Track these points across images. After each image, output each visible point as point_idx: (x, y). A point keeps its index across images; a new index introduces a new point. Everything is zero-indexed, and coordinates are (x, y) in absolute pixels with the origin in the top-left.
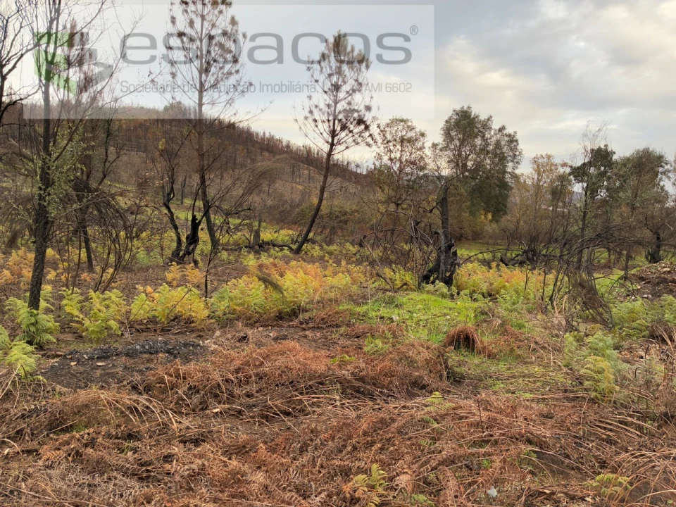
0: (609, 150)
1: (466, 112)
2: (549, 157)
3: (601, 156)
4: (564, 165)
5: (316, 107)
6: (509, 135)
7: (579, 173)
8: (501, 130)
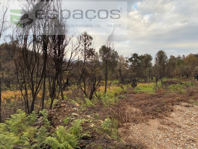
0: (137, 54)
1: (104, 46)
2: (122, 56)
3: (135, 55)
4: (126, 58)
5: (81, 49)
6: (115, 52)
7: (131, 60)
8: (113, 51)
